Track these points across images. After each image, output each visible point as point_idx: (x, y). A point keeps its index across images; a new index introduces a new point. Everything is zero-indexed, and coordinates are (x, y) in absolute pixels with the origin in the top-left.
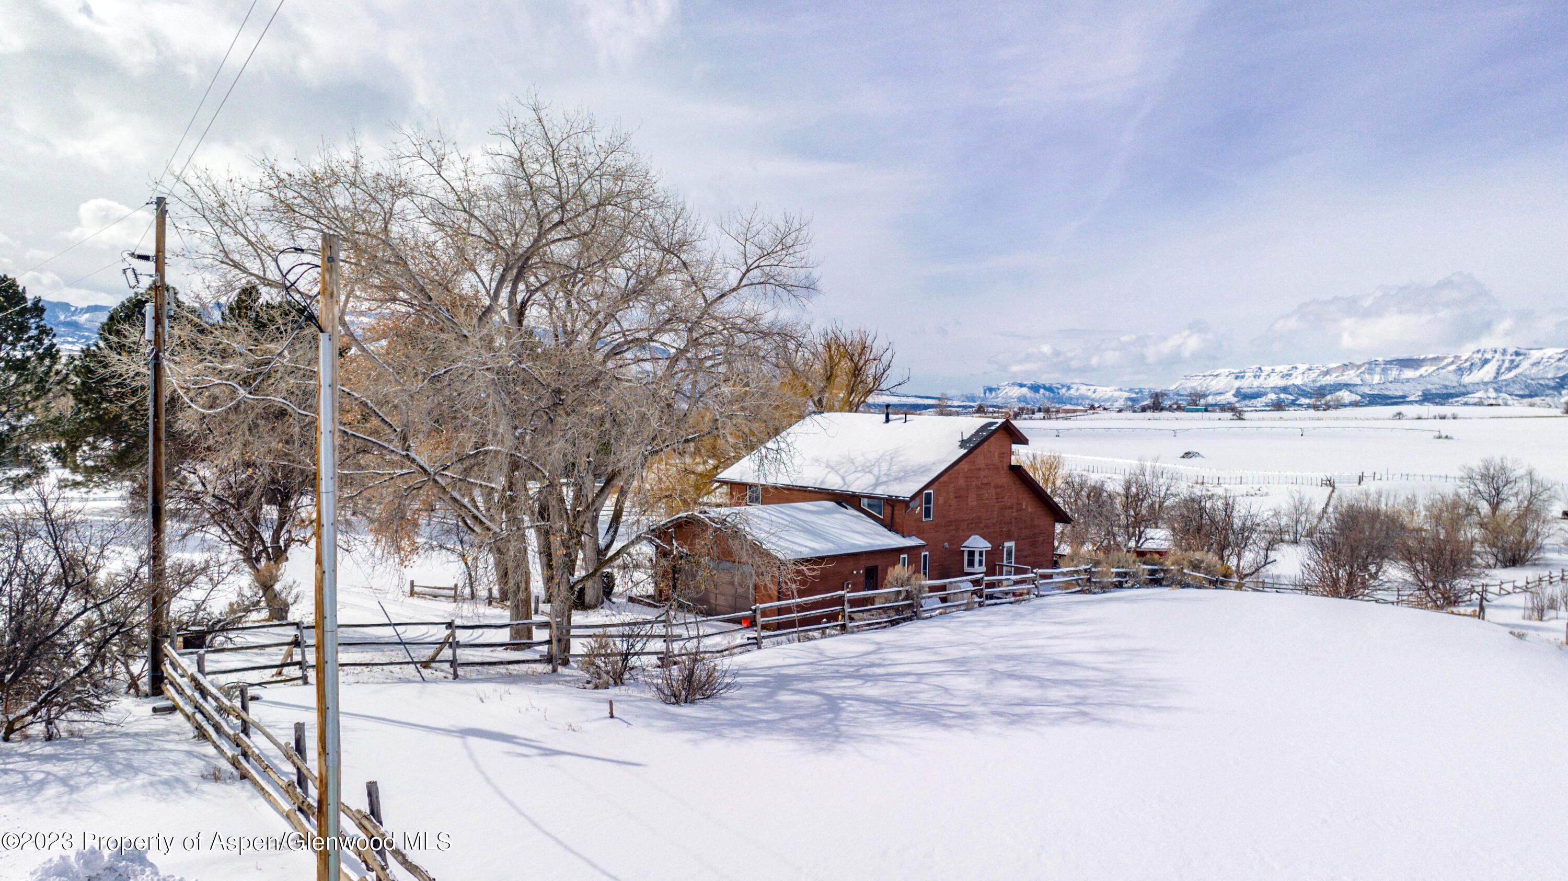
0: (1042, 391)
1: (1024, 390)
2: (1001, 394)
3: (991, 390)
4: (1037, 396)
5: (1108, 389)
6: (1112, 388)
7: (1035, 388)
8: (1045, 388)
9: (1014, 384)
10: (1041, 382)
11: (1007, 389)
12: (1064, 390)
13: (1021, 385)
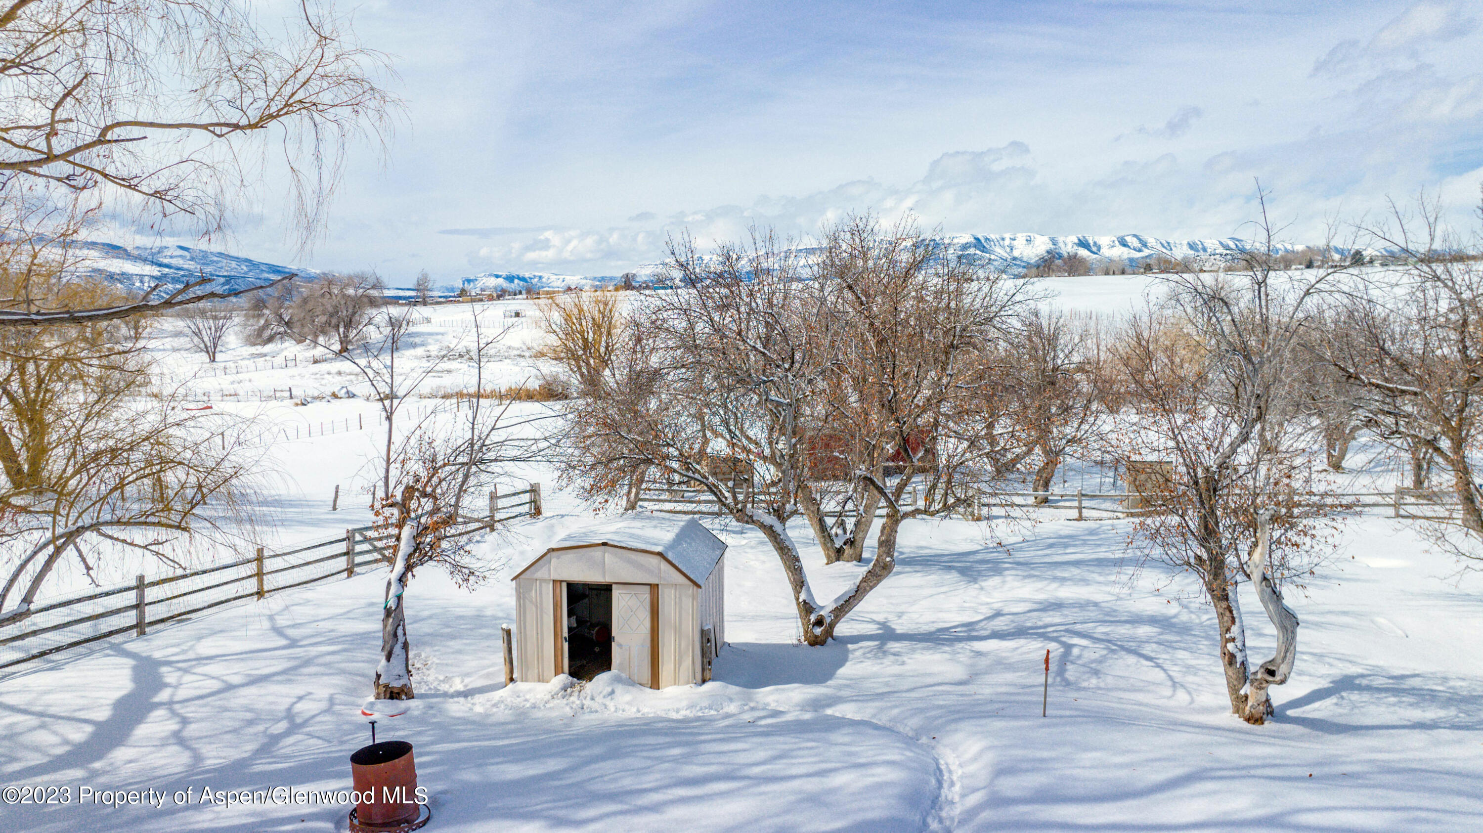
0: (516, 281)
1: (500, 280)
2: (479, 284)
3: (469, 281)
4: (513, 286)
5: (575, 278)
6: (578, 277)
7: (510, 279)
8: (519, 278)
9: (490, 275)
10: (515, 273)
11: (485, 280)
12: (536, 280)
13: (497, 276)
